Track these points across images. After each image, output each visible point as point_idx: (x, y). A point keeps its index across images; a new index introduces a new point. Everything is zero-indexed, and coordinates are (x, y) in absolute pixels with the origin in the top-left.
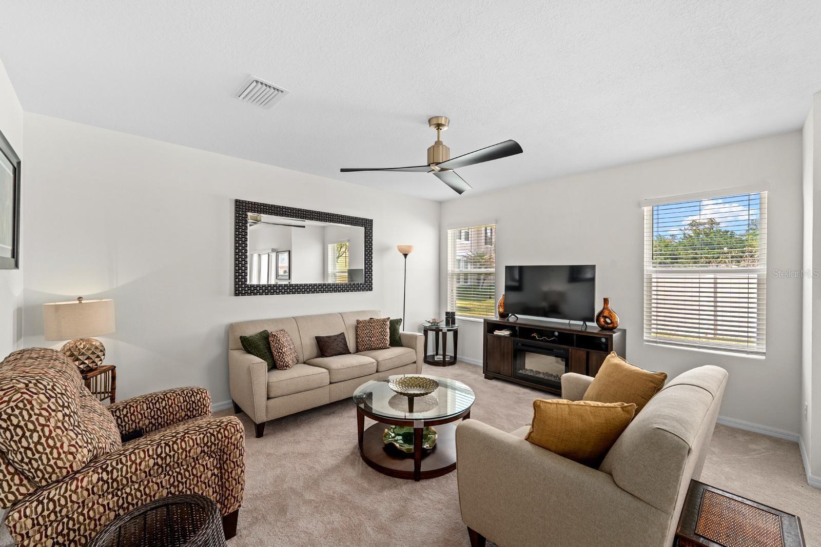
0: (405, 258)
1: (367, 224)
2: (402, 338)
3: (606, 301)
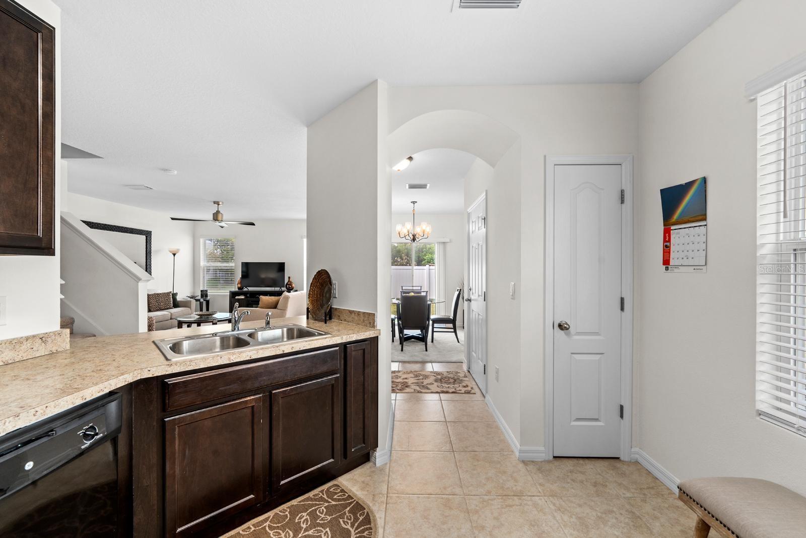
0: (174, 256)
1: (148, 234)
2: (179, 303)
3: (289, 278)
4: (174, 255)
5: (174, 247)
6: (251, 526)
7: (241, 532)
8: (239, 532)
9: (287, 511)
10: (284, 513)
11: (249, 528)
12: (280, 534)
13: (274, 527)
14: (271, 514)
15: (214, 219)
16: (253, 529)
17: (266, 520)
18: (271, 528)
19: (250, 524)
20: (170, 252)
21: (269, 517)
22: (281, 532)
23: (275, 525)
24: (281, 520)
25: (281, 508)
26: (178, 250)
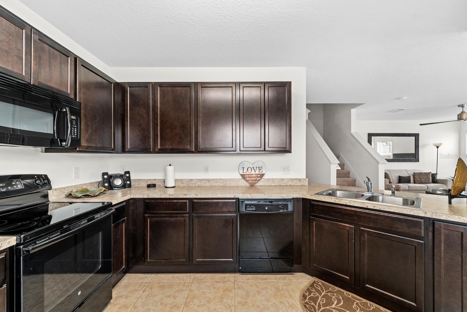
4: (438, 147)
5: (437, 142)
6: (351, 296)
7: (345, 293)
8: (344, 293)
9: (373, 307)
10: (371, 306)
11: (349, 295)
12: (357, 309)
13: (359, 305)
14: (364, 300)
15: (458, 119)
16: (350, 297)
17: (358, 300)
18: (357, 304)
19: (351, 294)
20: (434, 145)
21: (361, 300)
22: (359, 309)
23: (360, 305)
24: (365, 306)
25: (371, 303)
26: (441, 144)
